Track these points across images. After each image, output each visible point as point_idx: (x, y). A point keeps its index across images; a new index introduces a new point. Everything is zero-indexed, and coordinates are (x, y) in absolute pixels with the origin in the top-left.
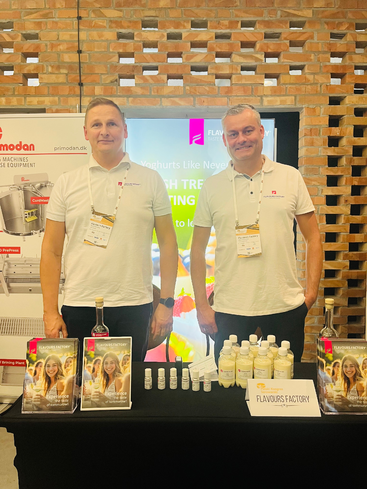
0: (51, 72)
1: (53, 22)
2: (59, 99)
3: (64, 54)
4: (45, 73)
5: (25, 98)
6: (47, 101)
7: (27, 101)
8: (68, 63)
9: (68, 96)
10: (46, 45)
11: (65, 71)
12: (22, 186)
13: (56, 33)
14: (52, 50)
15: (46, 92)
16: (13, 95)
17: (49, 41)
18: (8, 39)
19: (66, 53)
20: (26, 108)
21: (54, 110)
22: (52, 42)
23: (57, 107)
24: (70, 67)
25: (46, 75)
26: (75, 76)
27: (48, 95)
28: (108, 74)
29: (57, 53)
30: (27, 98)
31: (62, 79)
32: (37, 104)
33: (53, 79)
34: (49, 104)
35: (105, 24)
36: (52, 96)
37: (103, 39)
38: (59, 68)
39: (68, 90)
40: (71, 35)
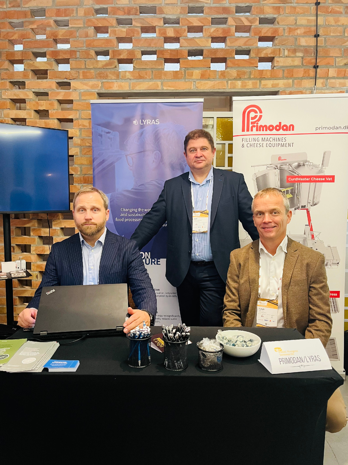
0: (287, 55)
1: (291, 7)
2: (293, 81)
3: (301, 38)
4: (282, 57)
5: (260, 82)
6: (281, 84)
7: (262, 84)
8: (304, 46)
9: (302, 78)
10: (284, 29)
11: (300, 54)
12: (279, 166)
13: (294, 18)
14: (289, 34)
15: (281, 74)
16: (249, 78)
17: (287, 25)
18: (247, 23)
19: (303, 37)
20: (260, 91)
21: (288, 92)
22: (290, 26)
23: (291, 89)
24: (306, 50)
25: (282, 58)
26: (311, 59)
27: (283, 78)
28: (342, 57)
29: (295, 37)
30: (262, 81)
31: (297, 62)
32: (271, 87)
33: (289, 62)
34: (283, 86)
35: (342, 10)
36: (286, 79)
37: (339, 24)
38: (295, 51)
39: (303, 73)
40: (308, 20)
